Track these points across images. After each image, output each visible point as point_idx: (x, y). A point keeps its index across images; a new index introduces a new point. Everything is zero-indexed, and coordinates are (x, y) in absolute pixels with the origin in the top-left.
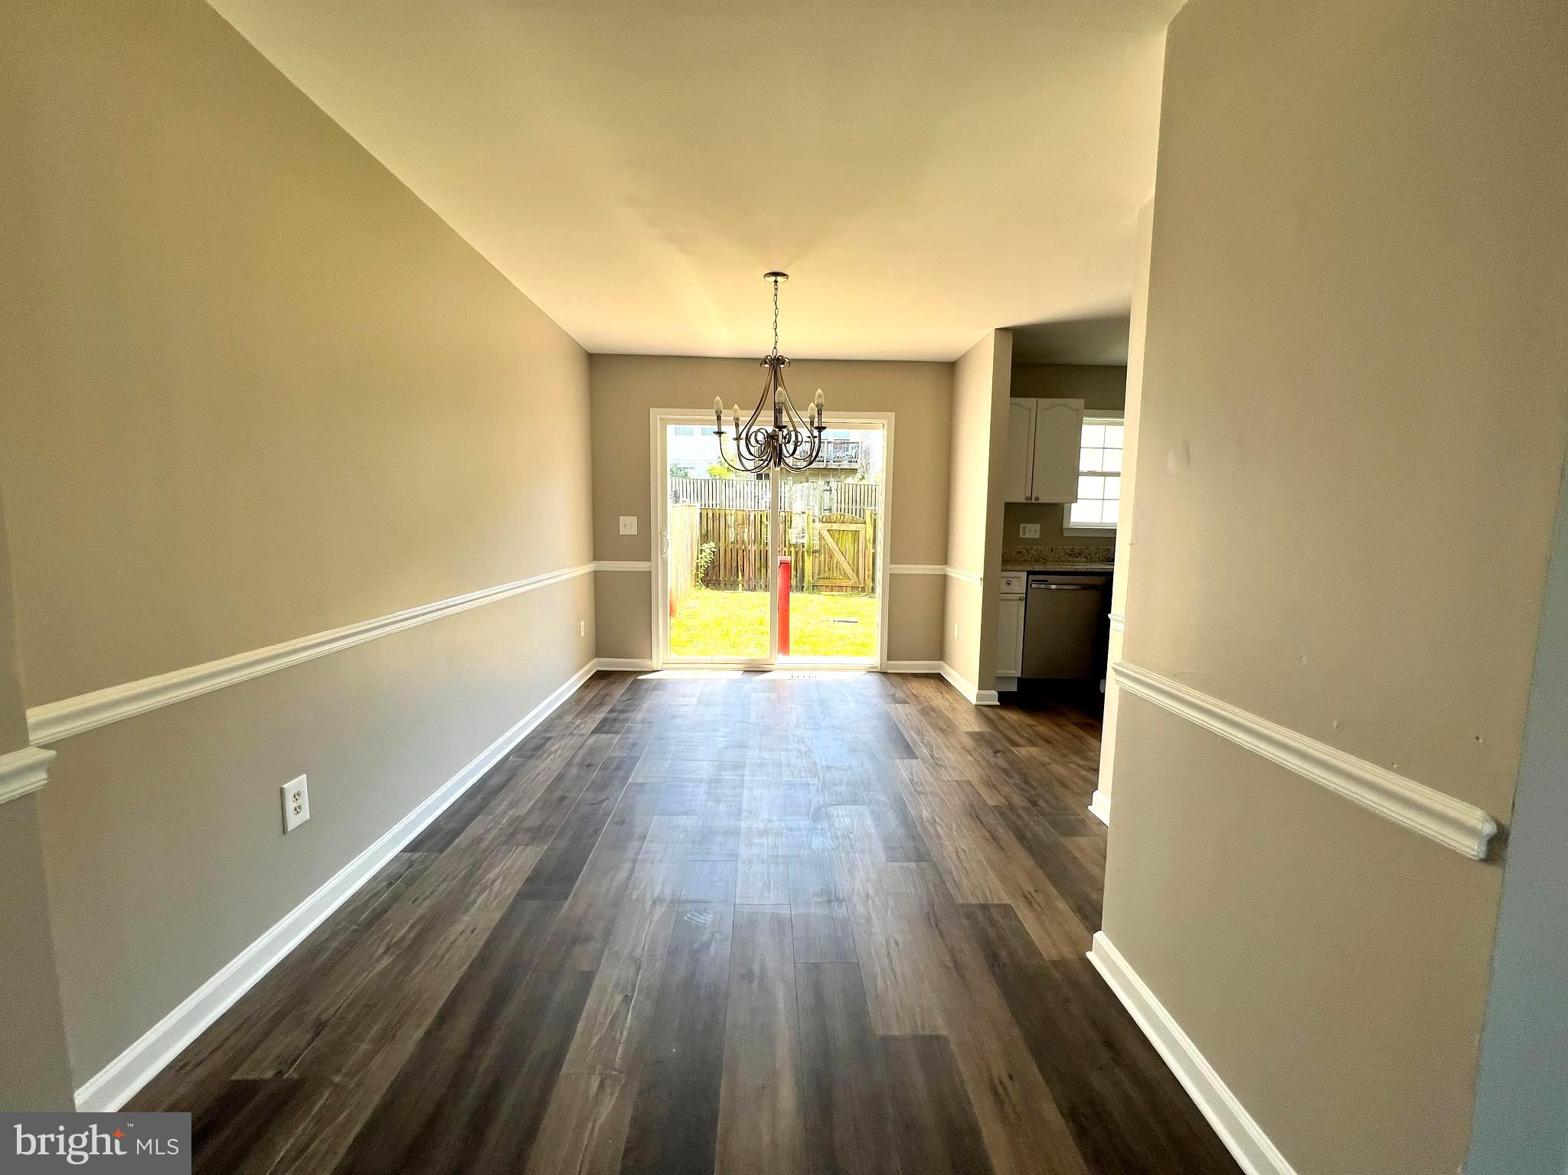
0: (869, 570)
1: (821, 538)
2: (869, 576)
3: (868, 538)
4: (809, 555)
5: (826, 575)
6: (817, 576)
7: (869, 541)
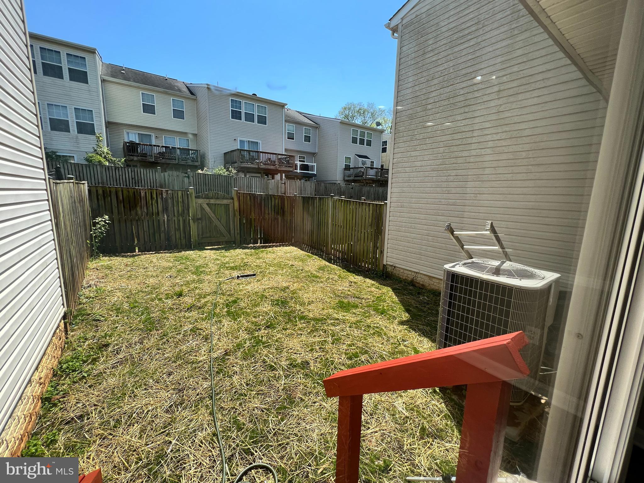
0: (237, 230)
1: (202, 209)
2: (238, 234)
3: (235, 208)
4: (194, 222)
5: (208, 235)
6: (201, 237)
7: (237, 211)
